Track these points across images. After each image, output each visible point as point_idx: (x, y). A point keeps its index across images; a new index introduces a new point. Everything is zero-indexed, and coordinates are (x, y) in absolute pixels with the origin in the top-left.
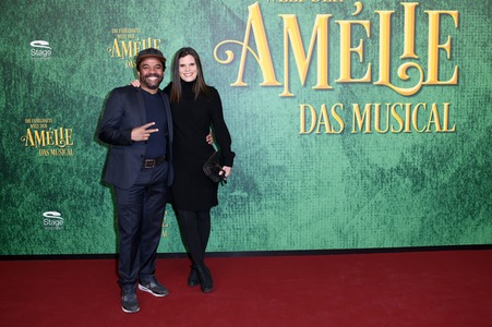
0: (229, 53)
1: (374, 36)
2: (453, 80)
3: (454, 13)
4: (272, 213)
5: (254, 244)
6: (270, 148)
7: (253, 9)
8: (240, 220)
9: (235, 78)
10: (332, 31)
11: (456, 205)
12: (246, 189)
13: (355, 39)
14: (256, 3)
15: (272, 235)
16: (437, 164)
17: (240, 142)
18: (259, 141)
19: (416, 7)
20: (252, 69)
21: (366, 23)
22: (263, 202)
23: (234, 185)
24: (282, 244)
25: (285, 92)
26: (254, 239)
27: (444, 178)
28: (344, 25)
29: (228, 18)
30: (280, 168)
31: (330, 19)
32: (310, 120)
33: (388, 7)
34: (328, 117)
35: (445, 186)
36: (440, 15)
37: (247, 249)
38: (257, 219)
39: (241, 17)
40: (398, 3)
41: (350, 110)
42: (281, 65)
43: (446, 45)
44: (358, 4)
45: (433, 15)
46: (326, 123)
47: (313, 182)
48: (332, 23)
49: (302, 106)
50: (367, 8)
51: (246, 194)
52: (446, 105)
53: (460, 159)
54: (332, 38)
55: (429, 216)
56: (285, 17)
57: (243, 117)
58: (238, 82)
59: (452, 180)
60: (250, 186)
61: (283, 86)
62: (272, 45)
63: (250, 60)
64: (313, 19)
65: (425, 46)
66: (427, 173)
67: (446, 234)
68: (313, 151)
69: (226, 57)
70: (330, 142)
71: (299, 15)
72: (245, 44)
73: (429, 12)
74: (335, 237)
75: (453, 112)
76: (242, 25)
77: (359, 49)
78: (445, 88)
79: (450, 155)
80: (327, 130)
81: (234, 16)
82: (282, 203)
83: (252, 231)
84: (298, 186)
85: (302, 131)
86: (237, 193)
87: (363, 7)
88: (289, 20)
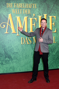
0: (4, 26)
1: (38, 22)
2: (55, 31)
3: (55, 17)
4: (15, 63)
5: (11, 71)
6: (14, 48)
7: (10, 15)
8: (8, 65)
9: (6, 31)
10: (28, 20)
11: (57, 59)
12: (9, 58)
13: (33, 22)
14: (10, 14)
15: (15, 69)
16: (53, 50)
17: (7, 47)
18: (12, 46)
19: (47, 15)
20: (9, 29)
21: (36, 19)
22: (13, 61)
23: (6, 57)
24: (18, 71)
25: (18, 35)
26: (11, 70)
27: (54, 54)
28: (31, 19)
29: (4, 17)
30: (17, 52)
31: (27, 18)
32: (23, 41)
33: (41, 15)
34: (28, 40)
35: (54, 55)
36: (52, 17)
37: (9, 72)
38: (12, 65)
39: (7, 17)
40: (43, 14)
41: (33, 38)
42: (16, 28)
43: (54, 24)
44: (34, 14)
45: (50, 17)
46: (27, 41)
47: (25, 56)
48: (28, 19)
49: (22, 38)
50: (36, 15)
51: (9, 59)
52: (54, 37)
53: (57, 49)
54: (28, 22)
55: (51, 62)
56: (17, 17)
57: (7, 41)
58: (6, 32)
59: (56, 54)
60: (10, 57)
61: (17, 33)
62: (14, 23)
63: (9, 27)
64: (24, 18)
65: (49, 24)
66: (50, 53)
67: (55, 66)
68: (24, 48)
69: (3, 27)
70: (28, 46)
71: (21, 17)
72: (8, 23)
73: (50, 16)
74: (30, 68)
75: (55, 39)
76: (7, 19)
77: (34, 24)
78: (54, 33)
79: (55, 48)
80: (28, 43)
81: (5, 17)
82: (17, 61)
83: (11, 68)
84: (21, 57)
85: (22, 44)
86: (7, 59)
87: (35, 15)
88: (18, 18)
